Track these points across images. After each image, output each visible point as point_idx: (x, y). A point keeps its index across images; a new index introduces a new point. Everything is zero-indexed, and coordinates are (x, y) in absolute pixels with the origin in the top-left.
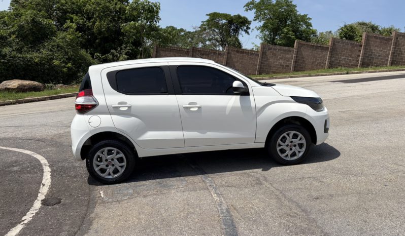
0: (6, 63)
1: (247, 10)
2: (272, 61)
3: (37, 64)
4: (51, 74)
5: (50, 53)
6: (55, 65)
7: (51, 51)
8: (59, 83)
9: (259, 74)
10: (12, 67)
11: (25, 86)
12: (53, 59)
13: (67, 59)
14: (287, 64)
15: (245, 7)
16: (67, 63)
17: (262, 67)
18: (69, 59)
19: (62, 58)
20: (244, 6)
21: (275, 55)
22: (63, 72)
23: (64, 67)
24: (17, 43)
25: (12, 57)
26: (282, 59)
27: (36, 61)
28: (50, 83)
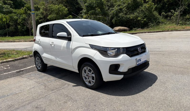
0: (119, 19)
3: (131, 20)
4: (137, 24)
5: (138, 14)
6: (139, 20)
7: (139, 13)
8: (139, 28)
10: (121, 21)
11: (121, 29)
12: (138, 17)
13: (144, 17)
16: (144, 19)
18: (146, 17)
19: (142, 16)
22: (141, 23)
23: (143, 20)
24: (126, 11)
25: (122, 17)
27: (131, 18)
28: (135, 28)
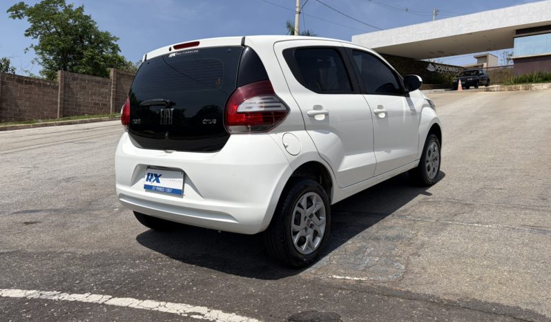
1: (14, 17)
2: (81, 97)
9: (64, 116)
14: (104, 102)
15: (11, 13)
17: (66, 106)
20: (8, 11)
21: (84, 88)
26: (95, 94)
